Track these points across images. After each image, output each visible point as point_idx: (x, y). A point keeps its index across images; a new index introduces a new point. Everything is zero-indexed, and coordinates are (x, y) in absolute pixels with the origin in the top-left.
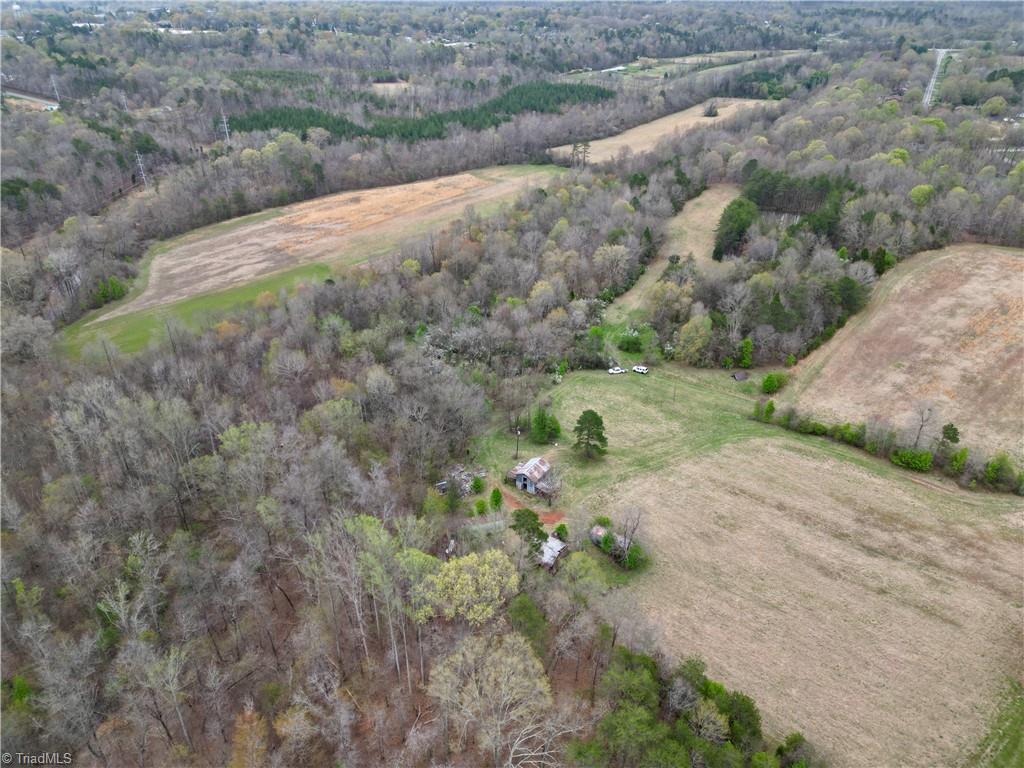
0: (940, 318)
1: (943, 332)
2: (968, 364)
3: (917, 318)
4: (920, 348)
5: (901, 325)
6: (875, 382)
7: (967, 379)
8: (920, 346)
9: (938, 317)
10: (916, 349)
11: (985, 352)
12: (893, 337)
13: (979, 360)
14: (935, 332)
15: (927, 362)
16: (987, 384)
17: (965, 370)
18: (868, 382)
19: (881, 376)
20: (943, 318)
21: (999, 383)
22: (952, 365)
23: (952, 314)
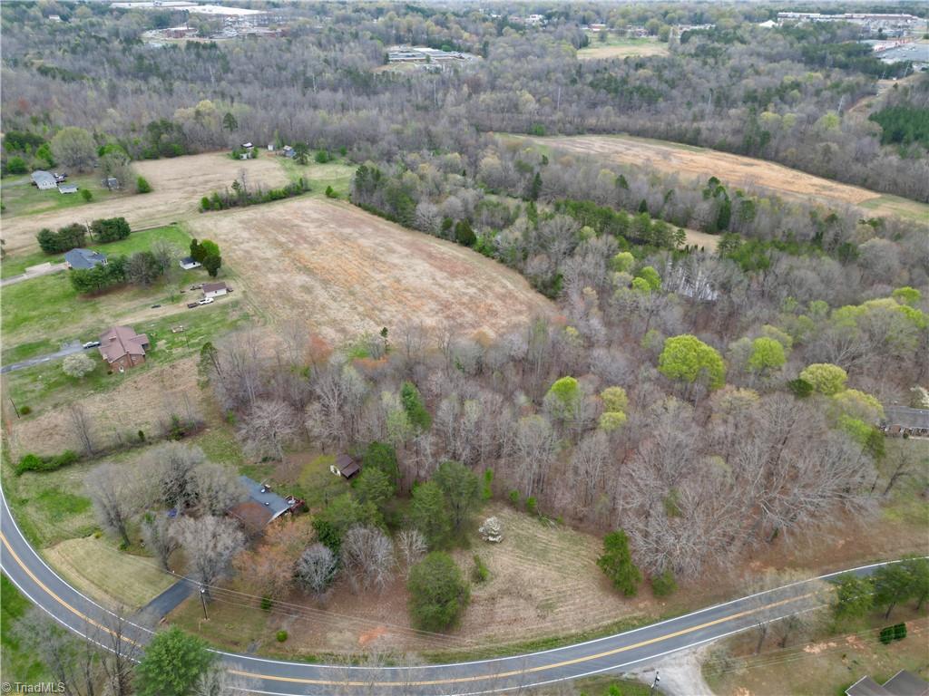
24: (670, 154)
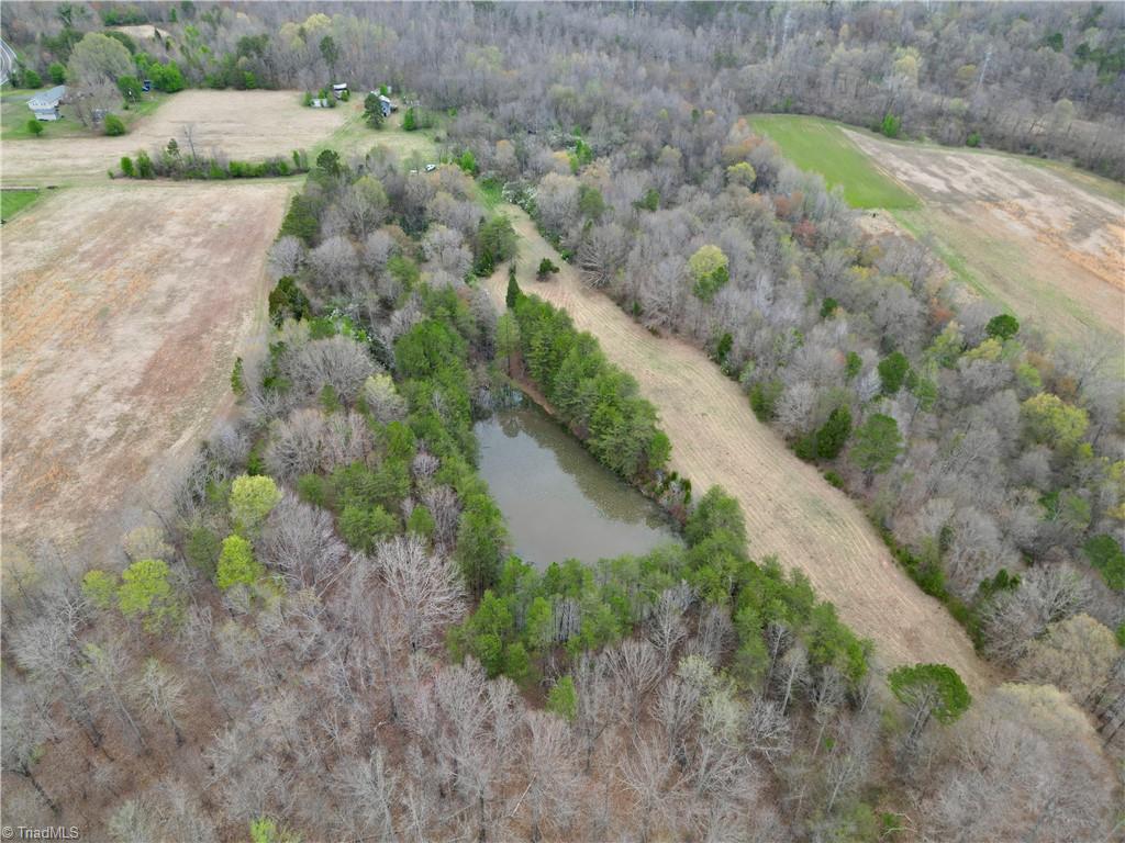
0: (185, 284)
1: (182, 266)
2: (158, 240)
3: (213, 278)
4: (204, 244)
5: (228, 265)
6: (237, 210)
7: (158, 228)
8: (205, 247)
9: (188, 286)
10: (208, 242)
11: (140, 254)
12: (233, 250)
13: (146, 245)
14: (189, 264)
15: (196, 235)
16: (142, 228)
17: (162, 235)
18: (242, 210)
19: (233, 215)
20: (182, 285)
21: (129, 230)
22: (171, 237)
23: (172, 295)
24: (1103, 221)
